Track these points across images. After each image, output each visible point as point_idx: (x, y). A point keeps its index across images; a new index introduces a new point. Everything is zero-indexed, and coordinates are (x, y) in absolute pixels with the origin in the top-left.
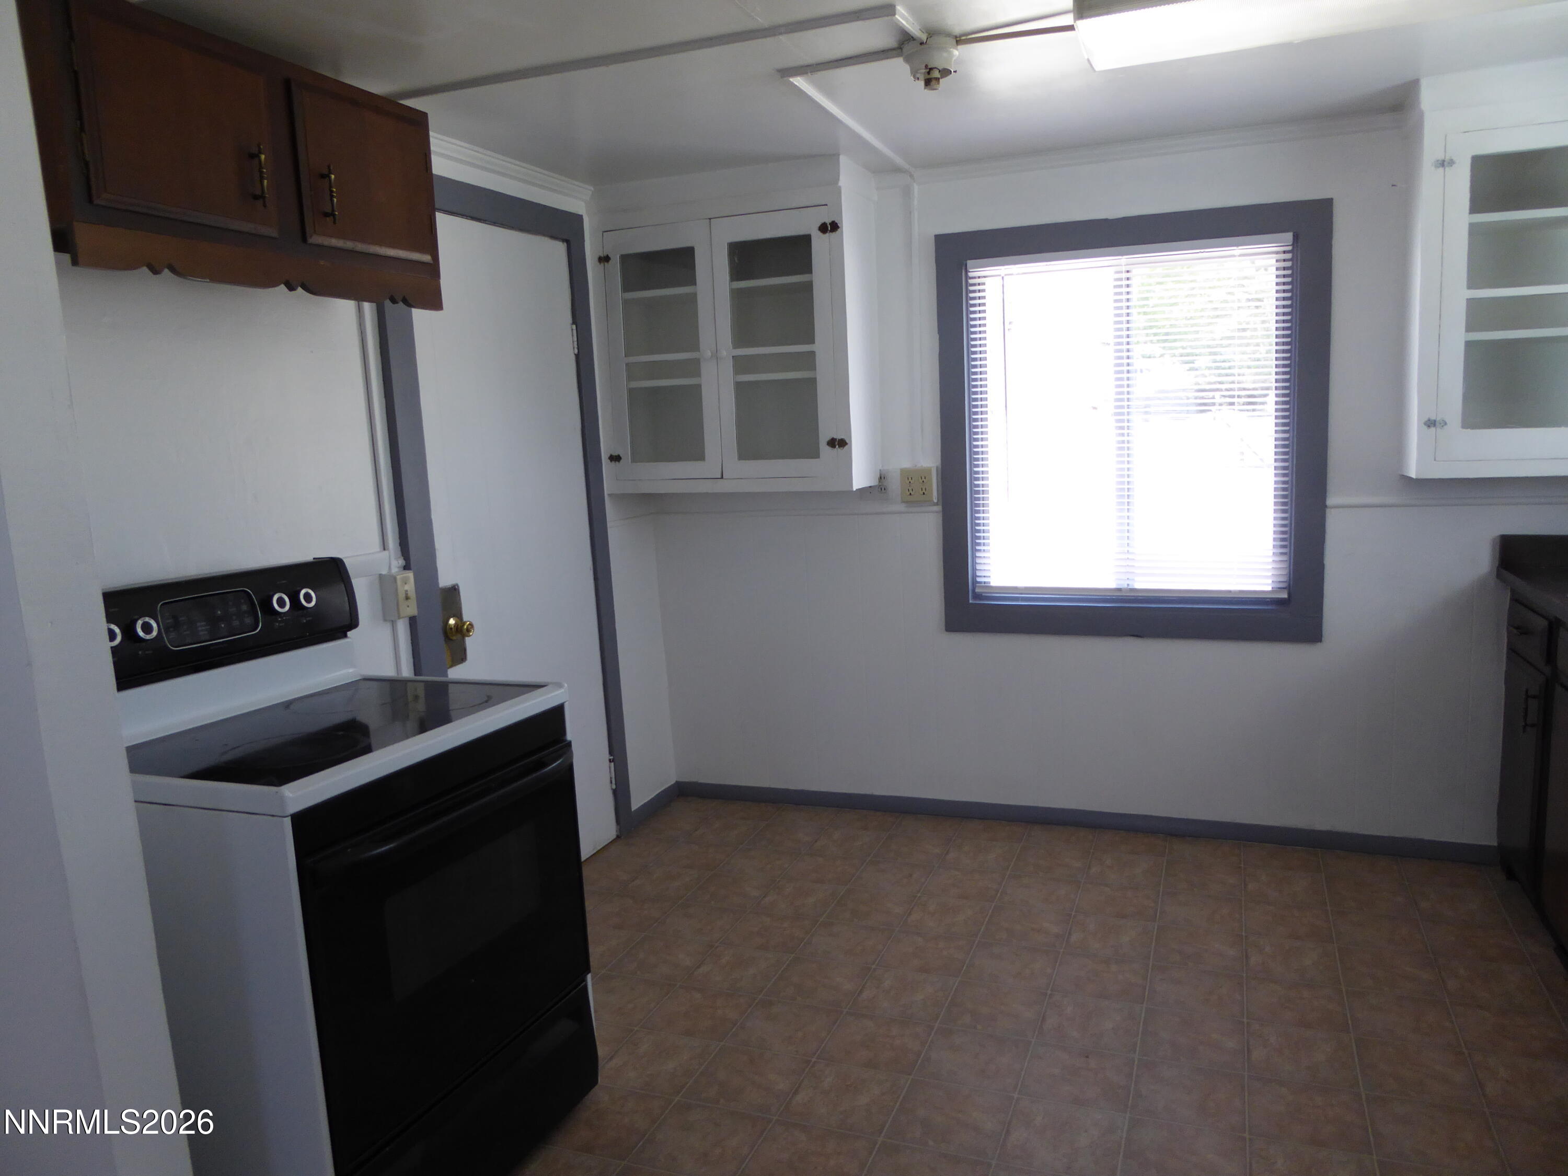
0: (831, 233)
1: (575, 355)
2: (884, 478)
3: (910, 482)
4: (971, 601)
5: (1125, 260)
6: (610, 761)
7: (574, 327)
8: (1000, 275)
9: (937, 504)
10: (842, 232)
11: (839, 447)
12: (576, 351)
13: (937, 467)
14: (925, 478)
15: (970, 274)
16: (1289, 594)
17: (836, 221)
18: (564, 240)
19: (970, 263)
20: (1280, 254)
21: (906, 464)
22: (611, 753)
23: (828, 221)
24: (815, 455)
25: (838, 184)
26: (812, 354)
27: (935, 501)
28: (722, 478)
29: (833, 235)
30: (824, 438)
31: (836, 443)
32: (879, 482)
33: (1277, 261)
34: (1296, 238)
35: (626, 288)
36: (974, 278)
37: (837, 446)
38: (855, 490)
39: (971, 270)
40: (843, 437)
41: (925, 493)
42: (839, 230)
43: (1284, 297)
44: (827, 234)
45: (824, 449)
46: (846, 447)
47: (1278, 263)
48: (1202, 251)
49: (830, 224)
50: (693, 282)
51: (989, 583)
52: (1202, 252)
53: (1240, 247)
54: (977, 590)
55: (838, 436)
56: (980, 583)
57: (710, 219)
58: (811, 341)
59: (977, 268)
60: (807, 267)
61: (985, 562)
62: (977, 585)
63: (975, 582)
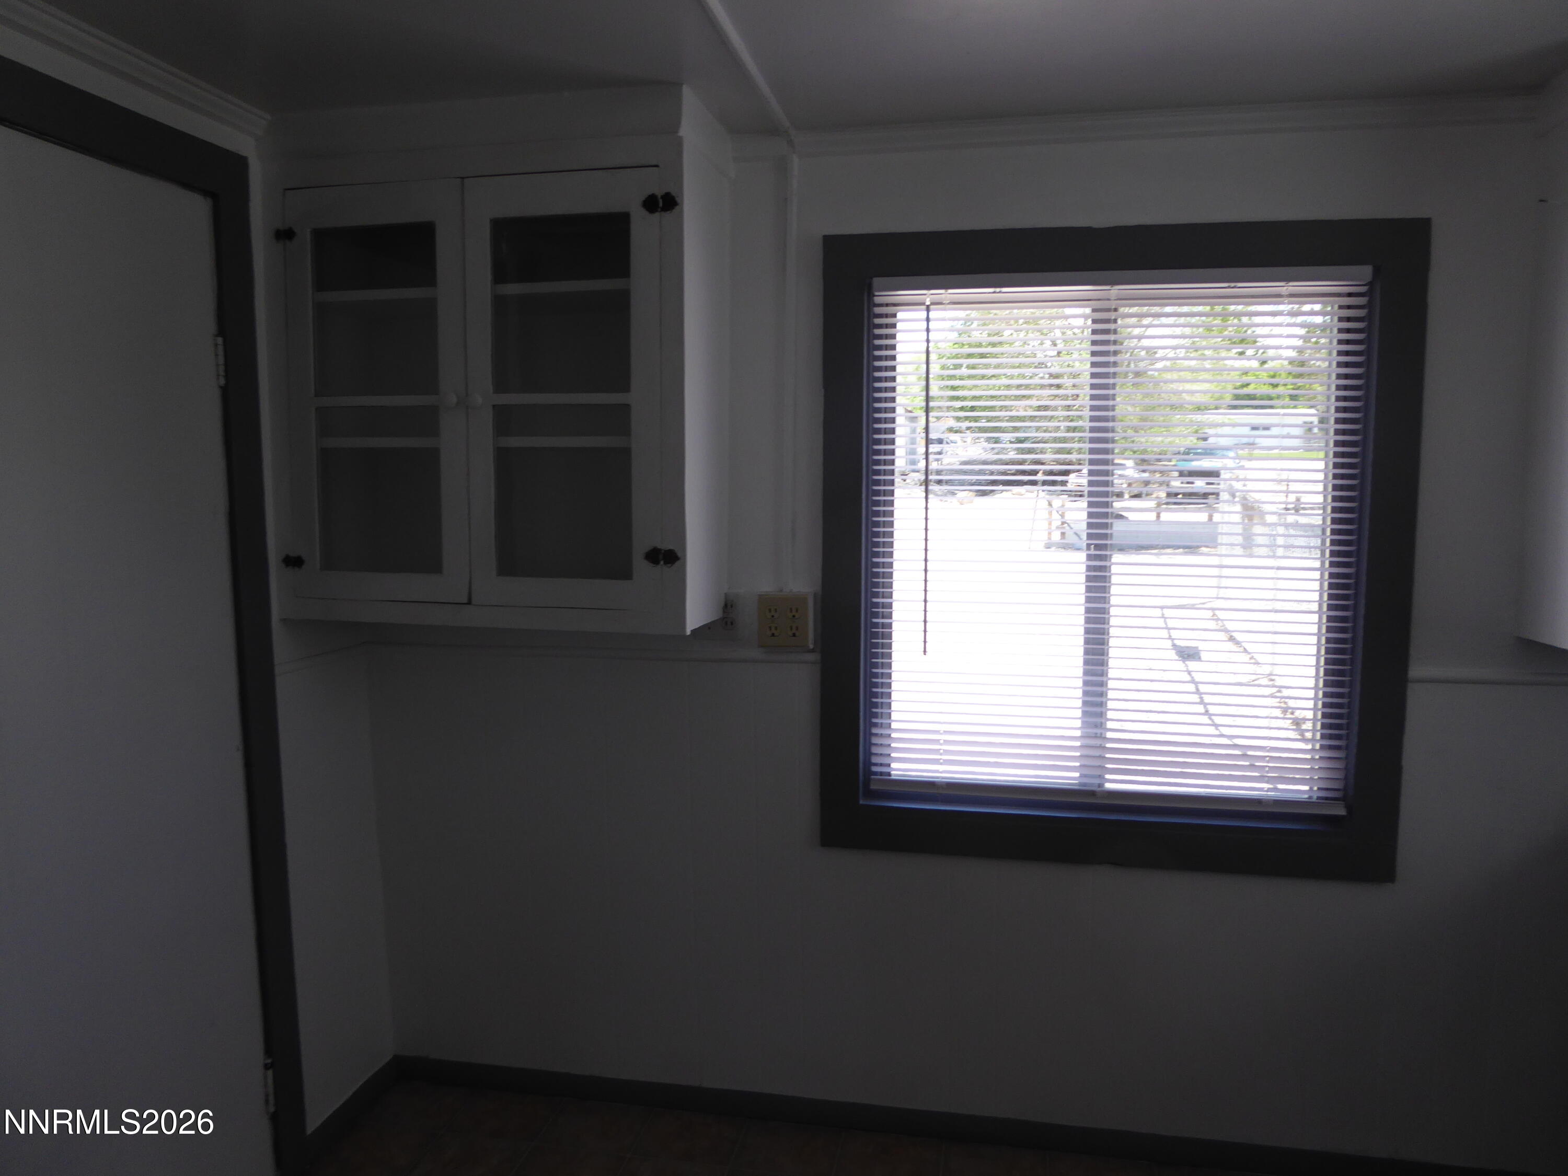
0: (663, 214)
1: (221, 387)
2: (732, 606)
3: (773, 616)
4: (861, 802)
5: (1116, 291)
6: (266, 1067)
7: (220, 340)
8: (923, 304)
9: (813, 651)
10: (682, 212)
11: (666, 563)
12: (222, 381)
13: (815, 595)
14: (797, 611)
15: (877, 300)
16: (1349, 808)
17: (673, 194)
18: (206, 193)
19: (877, 281)
20: (1343, 296)
21: (766, 586)
22: (268, 1052)
23: (659, 192)
24: (624, 573)
25: (677, 132)
26: (625, 408)
27: (811, 646)
28: (469, 603)
29: (667, 217)
30: (640, 546)
31: (661, 557)
32: (724, 612)
33: (1341, 307)
34: (1377, 272)
35: (320, 285)
36: (881, 305)
37: (662, 562)
38: (688, 632)
39: (877, 294)
40: (671, 547)
41: (797, 634)
42: (677, 207)
43: (1347, 362)
44: (657, 215)
45: (640, 565)
46: (677, 563)
47: (1341, 311)
48: (1233, 285)
49: (662, 197)
50: (430, 280)
51: (889, 774)
52: (1233, 288)
53: (1291, 284)
54: (873, 787)
55: (665, 546)
56: (876, 773)
57: (463, 178)
58: (625, 387)
59: (886, 290)
60: (622, 268)
61: (883, 743)
62: (872, 777)
63: (869, 773)
